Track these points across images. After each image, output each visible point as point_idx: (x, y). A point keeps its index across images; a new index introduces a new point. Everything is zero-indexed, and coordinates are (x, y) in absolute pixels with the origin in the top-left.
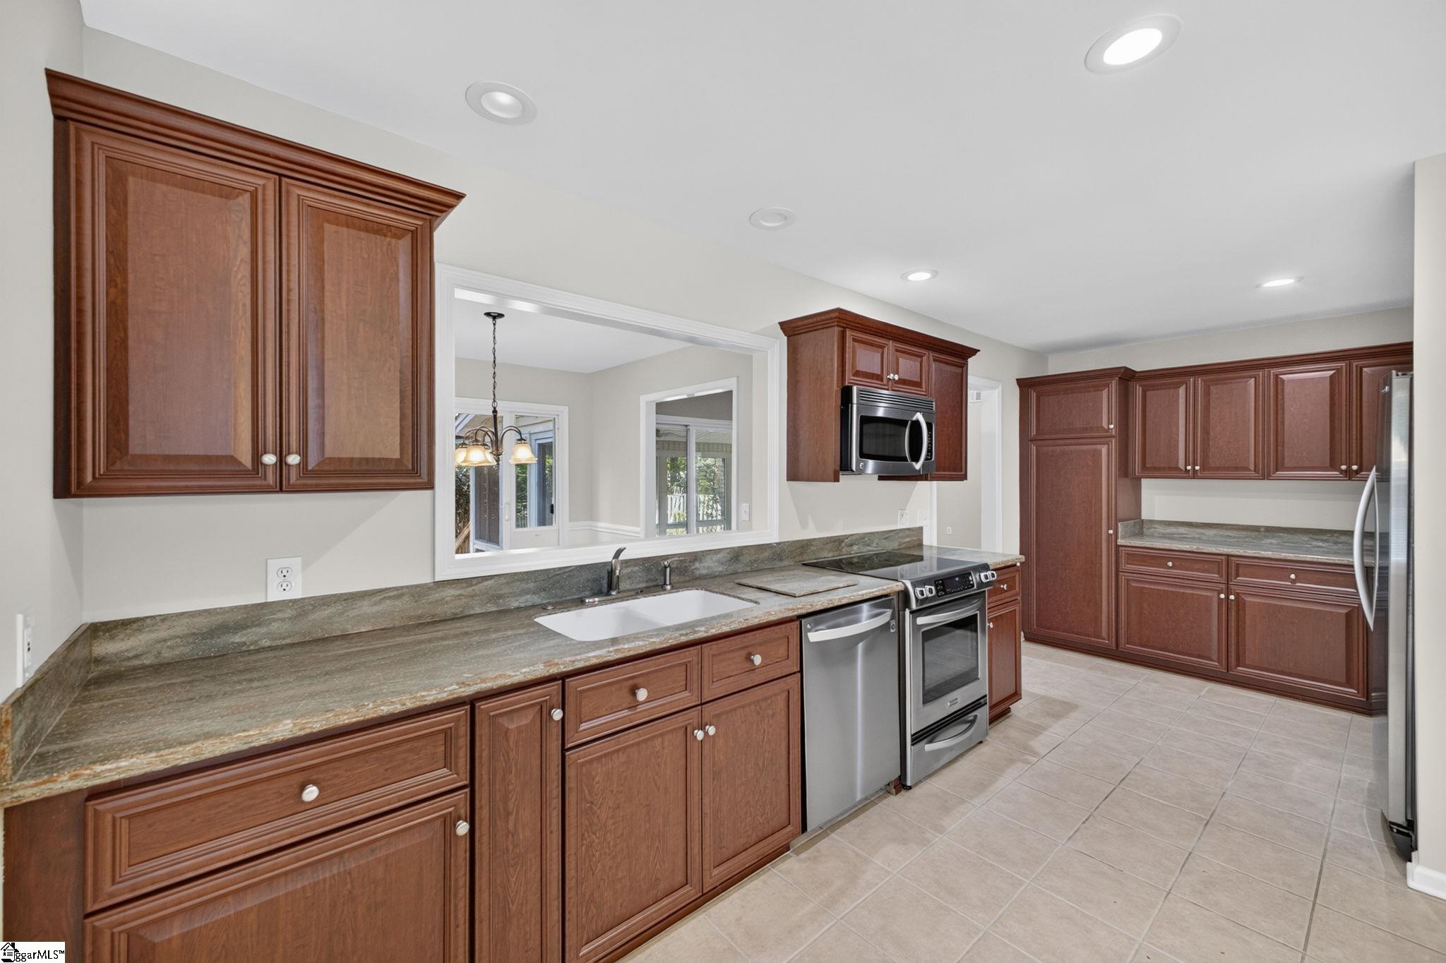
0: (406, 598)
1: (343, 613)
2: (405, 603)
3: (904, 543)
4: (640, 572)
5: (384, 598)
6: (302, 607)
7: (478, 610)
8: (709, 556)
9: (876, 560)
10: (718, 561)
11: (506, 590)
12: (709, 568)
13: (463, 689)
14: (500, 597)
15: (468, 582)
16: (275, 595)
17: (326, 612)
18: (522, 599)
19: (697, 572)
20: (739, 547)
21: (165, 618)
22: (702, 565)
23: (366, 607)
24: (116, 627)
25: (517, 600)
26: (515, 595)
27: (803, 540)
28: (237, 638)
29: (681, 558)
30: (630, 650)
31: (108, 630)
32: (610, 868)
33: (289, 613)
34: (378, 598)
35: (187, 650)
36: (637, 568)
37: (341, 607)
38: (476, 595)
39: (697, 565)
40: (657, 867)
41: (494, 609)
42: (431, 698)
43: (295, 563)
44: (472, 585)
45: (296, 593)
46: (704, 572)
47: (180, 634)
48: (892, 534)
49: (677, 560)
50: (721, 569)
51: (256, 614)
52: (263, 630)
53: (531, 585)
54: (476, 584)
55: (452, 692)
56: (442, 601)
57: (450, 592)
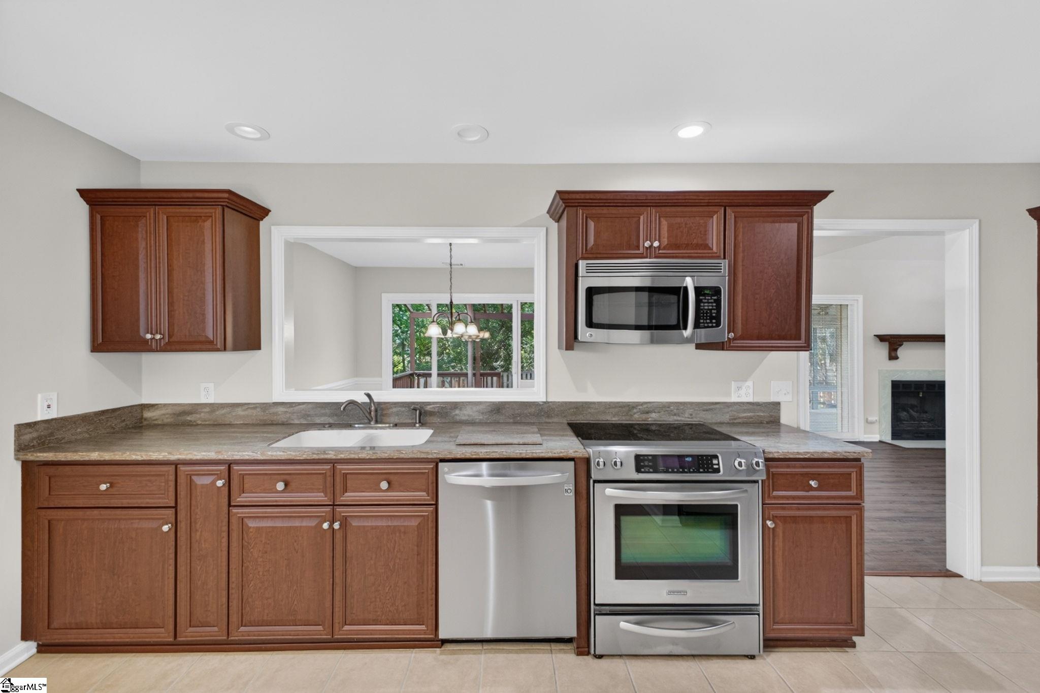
0: (258, 410)
1: (230, 413)
2: (257, 413)
3: (739, 418)
4: (406, 412)
5: (248, 408)
6: (214, 407)
7: (296, 422)
8: (470, 406)
9: (688, 431)
10: (479, 411)
11: (312, 412)
12: (469, 415)
13: (170, 456)
14: (308, 416)
15: (291, 405)
16: (203, 400)
17: (224, 411)
18: (322, 419)
19: (458, 418)
20: (502, 402)
21: (165, 405)
22: (461, 412)
23: (240, 412)
24: (150, 406)
25: (319, 419)
26: (316, 415)
27: (577, 402)
28: (189, 418)
29: (442, 406)
30: (272, 456)
31: (148, 407)
32: (260, 588)
33: (207, 410)
34: (246, 407)
35: (172, 420)
36: (404, 409)
37: (229, 410)
38: (294, 413)
39: (457, 412)
40: (295, 603)
41: (306, 422)
42: (154, 457)
43: (211, 386)
44: (292, 407)
45: (211, 400)
46: (464, 418)
47: (170, 413)
48: (718, 406)
49: (438, 407)
50: (481, 417)
51: (195, 408)
52: (198, 416)
53: (327, 411)
54: (295, 406)
55: (164, 456)
56: (276, 414)
57: (281, 409)
